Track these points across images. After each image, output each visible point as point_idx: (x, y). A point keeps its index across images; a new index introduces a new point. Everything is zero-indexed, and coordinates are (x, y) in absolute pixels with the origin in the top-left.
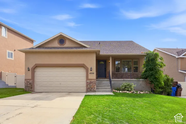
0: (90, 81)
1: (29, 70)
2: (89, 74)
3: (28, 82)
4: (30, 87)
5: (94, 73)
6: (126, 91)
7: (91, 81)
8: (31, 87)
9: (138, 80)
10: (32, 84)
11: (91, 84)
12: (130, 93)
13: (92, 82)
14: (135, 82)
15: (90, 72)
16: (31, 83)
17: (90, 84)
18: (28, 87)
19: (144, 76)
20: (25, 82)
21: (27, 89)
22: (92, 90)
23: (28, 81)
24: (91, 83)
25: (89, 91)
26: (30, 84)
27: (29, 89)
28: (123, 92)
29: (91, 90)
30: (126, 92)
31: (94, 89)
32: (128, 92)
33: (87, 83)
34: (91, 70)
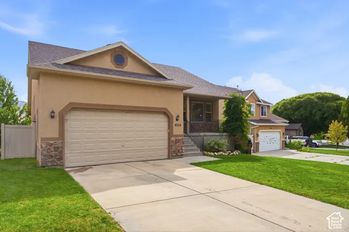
0: (176, 139)
1: (52, 117)
2: (174, 126)
3: (52, 144)
4: (56, 156)
6: (222, 152)
8: (58, 157)
10: (61, 149)
11: (177, 144)
12: (226, 154)
13: (179, 140)
15: (175, 122)
16: (58, 148)
18: (52, 156)
20: (43, 145)
21: (49, 162)
22: (179, 154)
23: (51, 142)
24: (177, 142)
25: (174, 156)
26: (56, 149)
27: (52, 162)
28: (219, 154)
29: (177, 154)
30: (222, 154)
33: (171, 142)
34: (177, 120)
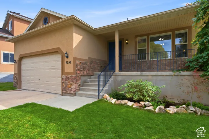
2: (65, 63)
3: (16, 76)
5: (70, 62)
6: (126, 101)
7: (67, 75)
9: (177, 73)
12: (135, 105)
14: (168, 78)
15: (66, 60)
17: (66, 81)
18: (16, 82)
19: (194, 63)
24: (67, 79)
25: (65, 93)
28: (118, 102)
29: (67, 91)
30: (126, 103)
31: (71, 90)
32: (130, 104)
33: (63, 79)
34: (67, 57)
